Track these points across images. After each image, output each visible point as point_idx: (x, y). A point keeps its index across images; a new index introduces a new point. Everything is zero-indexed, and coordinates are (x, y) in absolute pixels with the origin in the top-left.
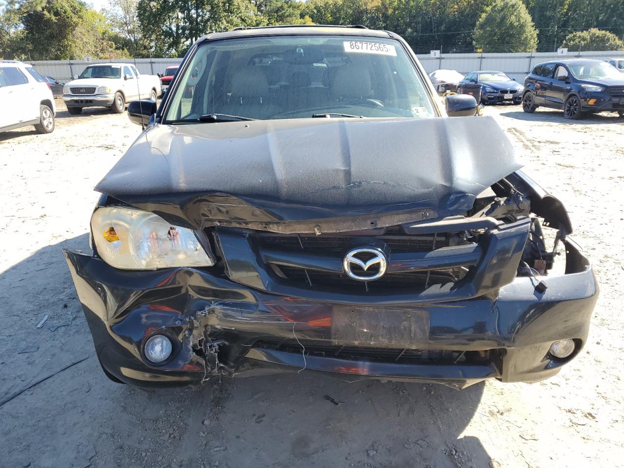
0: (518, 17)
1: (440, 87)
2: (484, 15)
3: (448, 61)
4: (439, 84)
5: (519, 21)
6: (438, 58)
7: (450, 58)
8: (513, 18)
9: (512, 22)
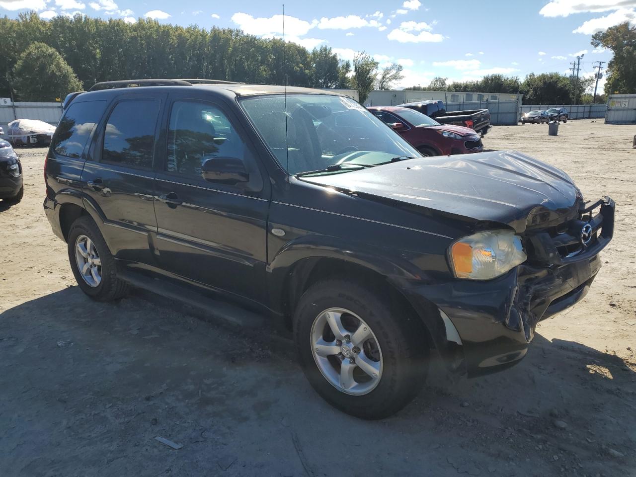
0: (58, 66)
1: (31, 138)
2: (20, 63)
3: (23, 110)
4: (29, 135)
5: (60, 71)
6: (9, 107)
7: (26, 107)
8: (53, 67)
9: (53, 71)
